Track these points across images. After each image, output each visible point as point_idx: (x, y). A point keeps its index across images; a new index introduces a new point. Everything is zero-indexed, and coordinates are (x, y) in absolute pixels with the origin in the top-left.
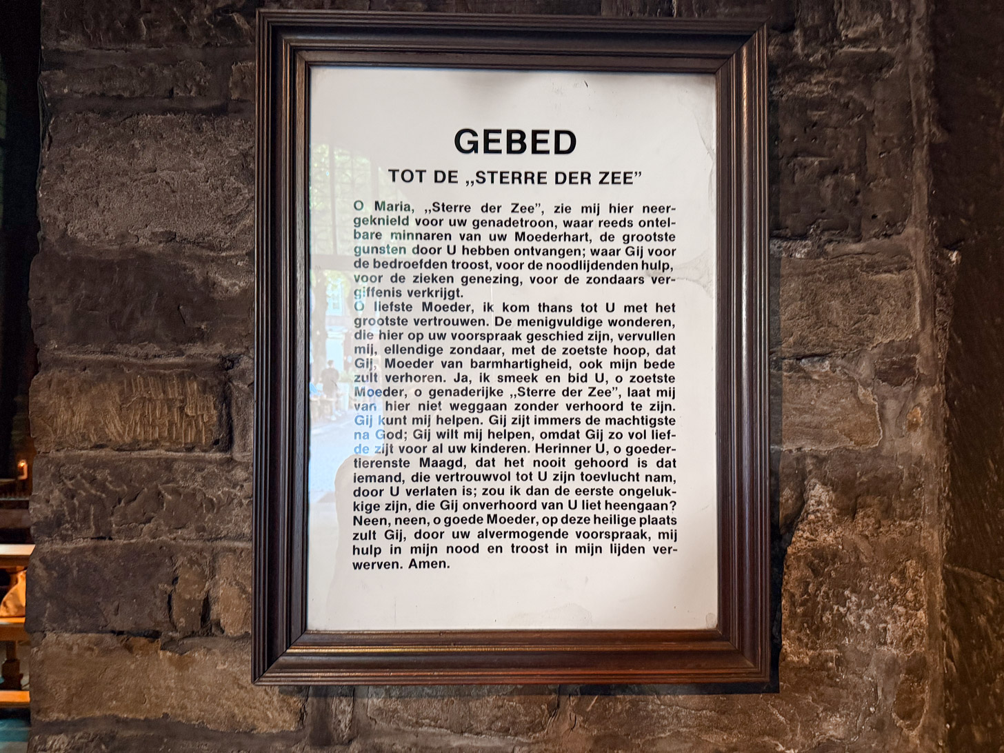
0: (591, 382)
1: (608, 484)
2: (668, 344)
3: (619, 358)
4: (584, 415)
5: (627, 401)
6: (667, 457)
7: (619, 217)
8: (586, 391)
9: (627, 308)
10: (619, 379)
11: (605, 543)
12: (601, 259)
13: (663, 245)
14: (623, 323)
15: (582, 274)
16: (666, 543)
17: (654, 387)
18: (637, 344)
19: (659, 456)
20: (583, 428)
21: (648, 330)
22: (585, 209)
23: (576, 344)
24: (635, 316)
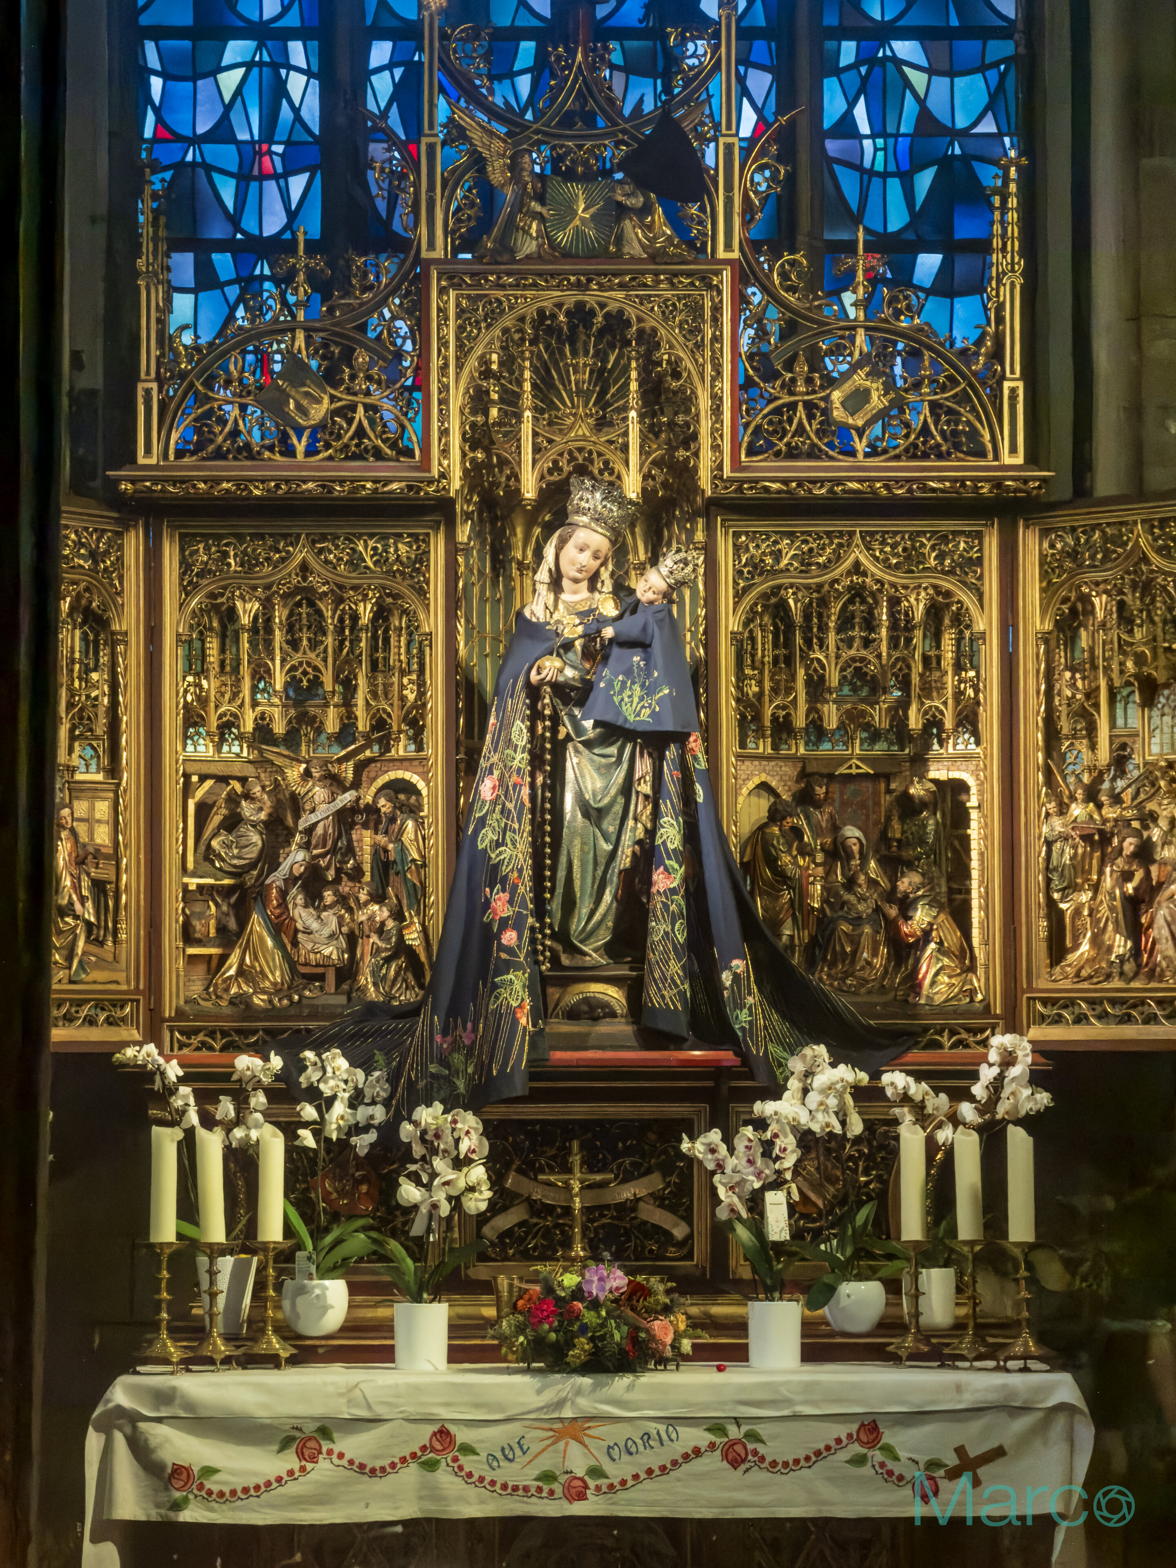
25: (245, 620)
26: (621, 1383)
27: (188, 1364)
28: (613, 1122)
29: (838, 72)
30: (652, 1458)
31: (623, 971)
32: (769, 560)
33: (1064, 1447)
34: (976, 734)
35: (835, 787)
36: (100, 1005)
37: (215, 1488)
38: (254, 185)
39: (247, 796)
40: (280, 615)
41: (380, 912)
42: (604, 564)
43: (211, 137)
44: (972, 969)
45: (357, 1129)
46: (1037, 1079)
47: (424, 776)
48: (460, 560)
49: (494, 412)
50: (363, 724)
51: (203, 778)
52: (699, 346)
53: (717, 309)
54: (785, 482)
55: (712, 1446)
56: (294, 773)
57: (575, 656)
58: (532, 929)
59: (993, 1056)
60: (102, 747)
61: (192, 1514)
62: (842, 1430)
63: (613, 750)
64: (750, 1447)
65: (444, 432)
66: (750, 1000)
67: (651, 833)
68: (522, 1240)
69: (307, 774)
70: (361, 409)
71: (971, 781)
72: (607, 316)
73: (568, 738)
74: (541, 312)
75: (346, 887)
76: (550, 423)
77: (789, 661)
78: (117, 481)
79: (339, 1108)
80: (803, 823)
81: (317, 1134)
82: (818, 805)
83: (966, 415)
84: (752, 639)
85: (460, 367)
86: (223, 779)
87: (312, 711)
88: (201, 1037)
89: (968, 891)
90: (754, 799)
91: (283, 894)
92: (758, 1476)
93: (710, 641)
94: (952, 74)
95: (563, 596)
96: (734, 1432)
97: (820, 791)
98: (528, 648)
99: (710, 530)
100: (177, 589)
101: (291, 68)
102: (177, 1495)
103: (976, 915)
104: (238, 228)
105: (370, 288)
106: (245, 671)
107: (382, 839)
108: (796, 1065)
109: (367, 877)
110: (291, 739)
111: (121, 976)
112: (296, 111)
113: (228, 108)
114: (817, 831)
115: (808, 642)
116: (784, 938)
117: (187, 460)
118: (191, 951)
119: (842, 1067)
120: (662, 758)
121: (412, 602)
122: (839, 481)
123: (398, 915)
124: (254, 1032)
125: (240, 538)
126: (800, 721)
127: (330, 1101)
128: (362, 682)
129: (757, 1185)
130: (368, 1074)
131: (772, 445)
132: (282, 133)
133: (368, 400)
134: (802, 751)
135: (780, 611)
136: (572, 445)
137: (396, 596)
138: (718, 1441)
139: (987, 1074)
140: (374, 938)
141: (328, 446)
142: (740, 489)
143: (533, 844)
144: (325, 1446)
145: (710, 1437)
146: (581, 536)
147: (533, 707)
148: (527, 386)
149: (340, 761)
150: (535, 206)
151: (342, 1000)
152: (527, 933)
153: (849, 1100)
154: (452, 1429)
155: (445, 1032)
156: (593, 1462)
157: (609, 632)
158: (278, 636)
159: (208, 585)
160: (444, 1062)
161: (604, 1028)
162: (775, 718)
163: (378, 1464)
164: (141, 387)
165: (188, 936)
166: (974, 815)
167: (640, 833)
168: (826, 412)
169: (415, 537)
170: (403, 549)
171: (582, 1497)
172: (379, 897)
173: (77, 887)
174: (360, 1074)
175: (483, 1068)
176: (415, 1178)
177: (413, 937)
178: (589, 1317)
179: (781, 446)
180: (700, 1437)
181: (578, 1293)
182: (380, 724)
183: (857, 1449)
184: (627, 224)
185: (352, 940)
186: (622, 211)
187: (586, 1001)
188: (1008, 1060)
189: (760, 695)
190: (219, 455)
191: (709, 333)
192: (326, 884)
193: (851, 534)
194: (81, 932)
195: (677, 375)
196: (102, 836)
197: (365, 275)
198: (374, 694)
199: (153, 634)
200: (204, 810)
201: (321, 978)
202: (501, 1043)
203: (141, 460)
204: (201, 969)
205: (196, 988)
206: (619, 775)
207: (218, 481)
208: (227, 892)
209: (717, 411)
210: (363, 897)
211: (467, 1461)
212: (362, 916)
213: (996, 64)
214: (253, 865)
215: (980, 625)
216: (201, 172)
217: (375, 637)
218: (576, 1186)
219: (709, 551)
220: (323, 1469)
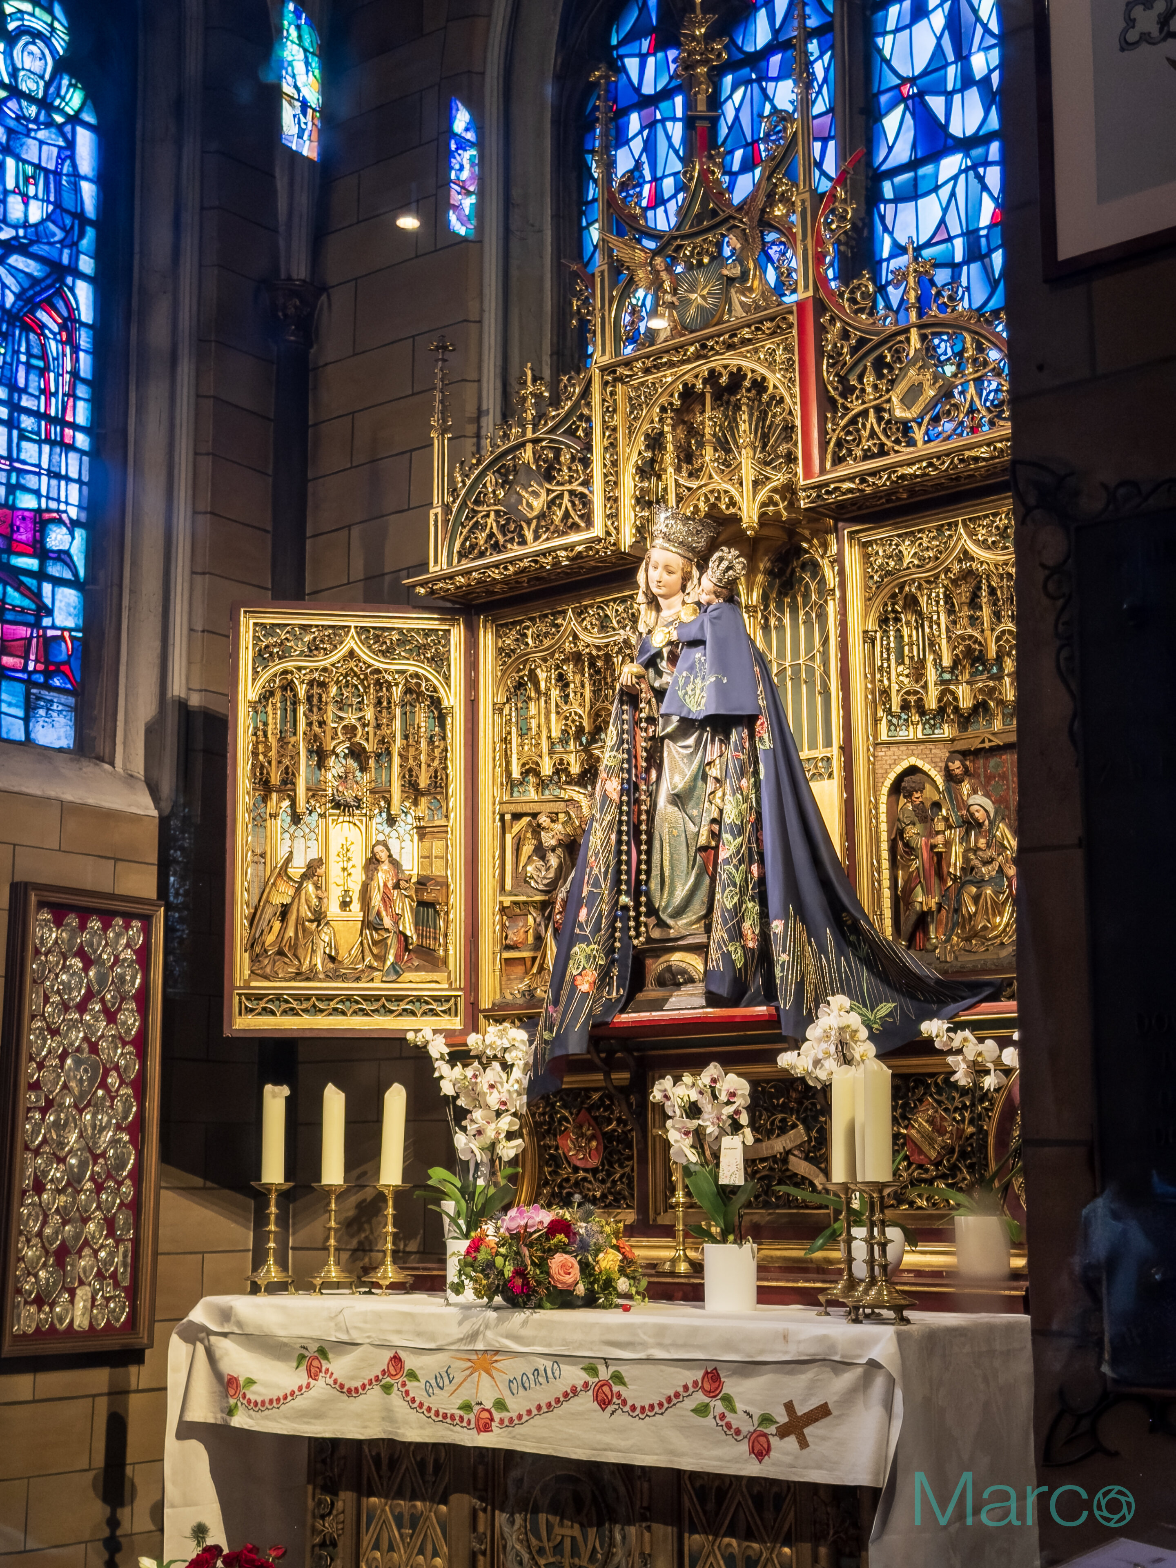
25: (543, 686)
26: (519, 1318)
30: (543, 1394)
32: (893, 562)
36: (420, 1000)
39: (541, 827)
51: (518, 816)
52: (793, 381)
54: (851, 479)
55: (586, 1386)
60: (442, 798)
61: (239, 1420)
62: (690, 1377)
63: (692, 739)
64: (616, 1389)
65: (612, 499)
66: (784, 957)
67: (722, 811)
70: (566, 496)
78: (413, 587)
82: (958, 781)
85: (628, 444)
92: (622, 1419)
93: (844, 644)
96: (604, 1373)
97: (953, 766)
99: (839, 544)
100: (494, 668)
102: (231, 1403)
105: (570, 398)
106: (542, 726)
114: (958, 805)
116: (916, 905)
118: (507, 955)
120: (728, 741)
122: (893, 469)
125: (533, 620)
126: (930, 703)
131: (850, 452)
133: (570, 487)
135: (917, 606)
136: (706, 489)
138: (592, 1380)
141: (546, 530)
142: (819, 495)
144: (323, 1365)
145: (584, 1376)
148: (669, 447)
150: (669, 298)
154: (402, 1355)
156: (498, 1397)
158: (554, 695)
159: (514, 662)
162: (906, 704)
163: (354, 1385)
164: (432, 512)
165: (505, 943)
168: (890, 412)
171: (489, 1428)
179: (858, 451)
184: (733, 292)
186: (731, 282)
187: (670, 969)
190: (481, 554)
193: (957, 525)
194: (392, 942)
196: (440, 868)
197: (567, 389)
199: (472, 705)
203: (432, 566)
206: (696, 763)
207: (470, 573)
211: (411, 1385)
219: (839, 560)
220: (320, 1386)
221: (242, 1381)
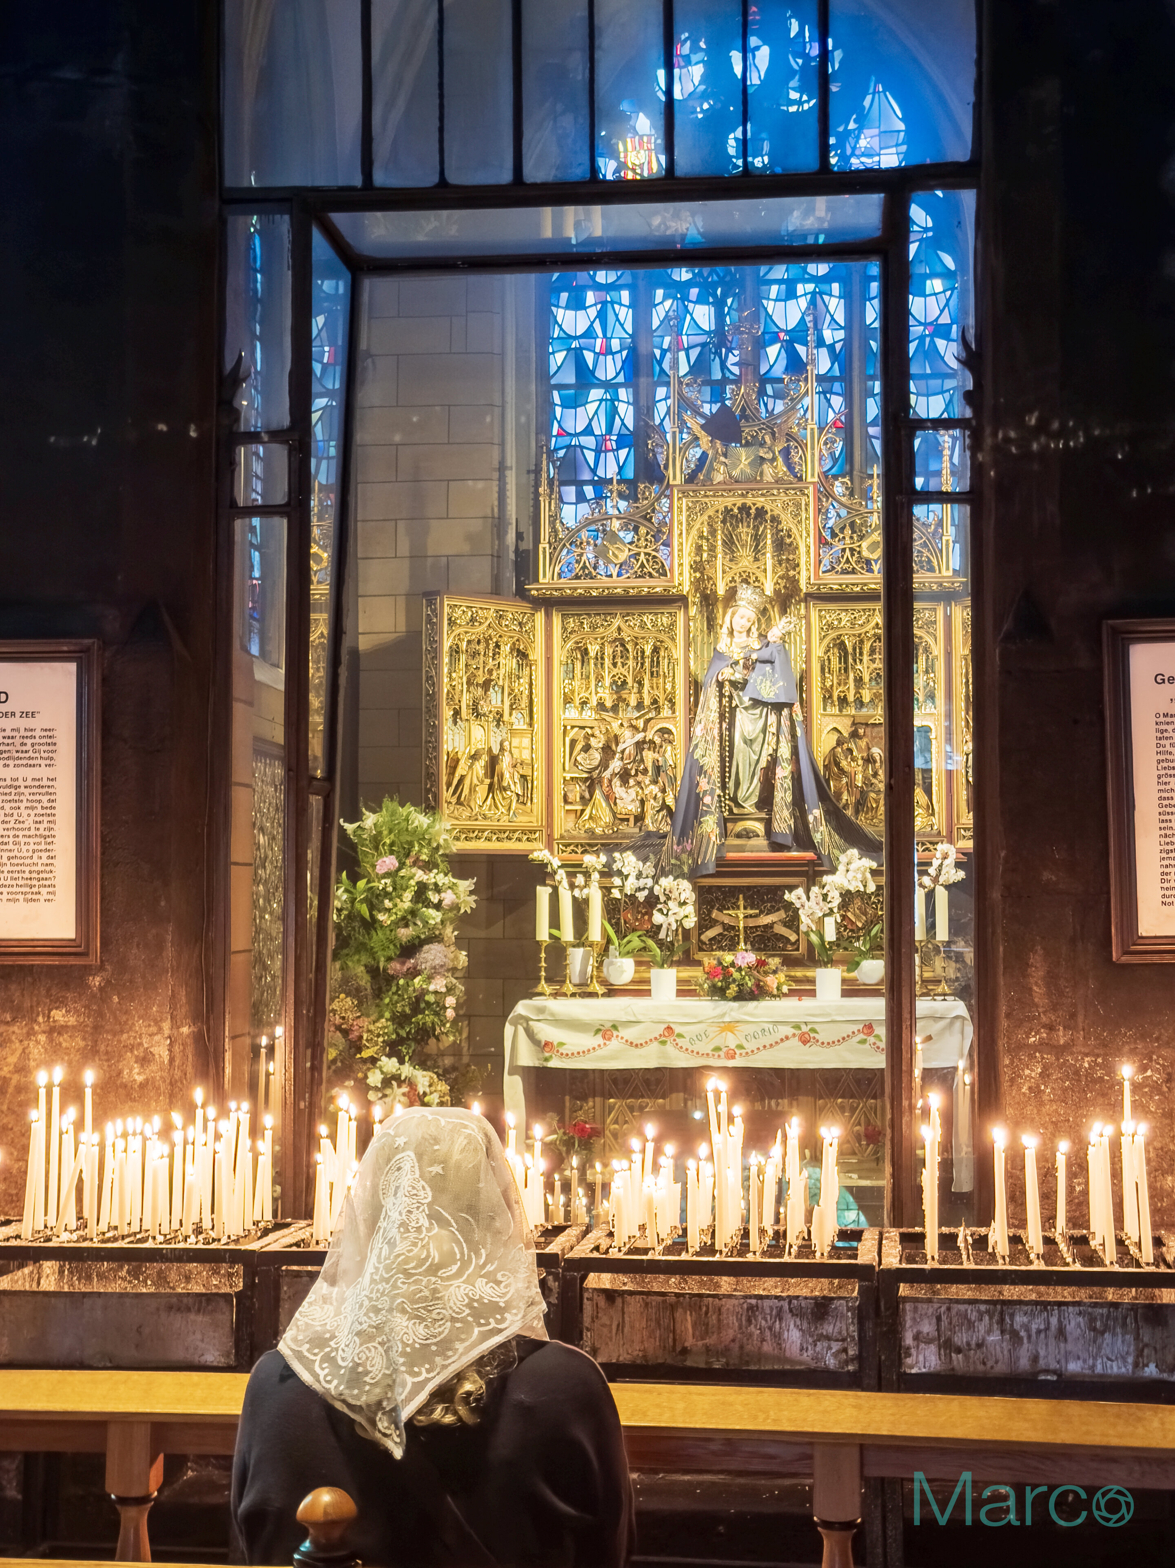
0: (15, 817)
1: (23, 868)
2: (52, 797)
3: (29, 805)
4: (11, 833)
5: (33, 826)
6: (51, 854)
7: (29, 734)
8: (13, 822)
9: (33, 779)
10: (29, 815)
11: (21, 897)
12: (20, 755)
13: (51, 748)
14: (31, 787)
15: (11, 763)
16: (50, 897)
17: (46, 819)
18: (38, 797)
19: (47, 854)
20: (11, 840)
21: (44, 790)
22: (13, 730)
23: (8, 798)
24: (37, 784)
25: (592, 654)
26: (752, 1005)
27: (556, 995)
28: (762, 887)
29: (874, 395)
30: (767, 1041)
31: (763, 815)
32: (836, 623)
33: (960, 1036)
34: (934, 703)
35: (869, 730)
36: (524, 832)
37: (565, 1052)
38: (603, 455)
39: (593, 735)
40: (608, 650)
41: (655, 789)
42: (753, 624)
43: (582, 433)
44: (933, 814)
45: (639, 889)
46: (958, 865)
47: (675, 725)
48: (691, 624)
49: (705, 555)
50: (647, 702)
51: (573, 727)
52: (800, 522)
53: (807, 505)
54: (840, 585)
55: (794, 1035)
56: (615, 725)
57: (740, 667)
58: (719, 796)
59: (939, 855)
60: (526, 712)
61: (554, 1063)
62: (855, 1028)
63: (758, 711)
64: (812, 1035)
65: (681, 565)
66: (821, 829)
67: (776, 751)
68: (719, 942)
69: (622, 725)
70: (642, 555)
71: (932, 727)
72: (757, 509)
73: (737, 706)
74: (726, 507)
75: (640, 778)
76: (731, 560)
77: (846, 670)
78: (530, 590)
79: (632, 880)
80: (853, 746)
81: (621, 891)
82: (860, 738)
83: (926, 553)
84: (829, 660)
85: (688, 533)
86: (583, 728)
87: (624, 696)
88: (572, 847)
89: (931, 778)
90: (830, 735)
91: (610, 781)
92: (815, 1048)
93: (808, 661)
94: (928, 395)
95: (735, 640)
96: (805, 1029)
97: (861, 731)
98: (718, 664)
99: (807, 608)
100: (560, 640)
101: (619, 401)
102: (547, 1055)
103: (934, 789)
104: (595, 474)
105: (647, 499)
106: (592, 678)
107: (656, 755)
108: (843, 858)
109: (650, 773)
110: (615, 708)
111: (534, 819)
112: (622, 420)
113: (591, 420)
114: (860, 750)
115: (855, 661)
116: (844, 801)
117: (562, 580)
118: (568, 807)
119: (864, 859)
120: (781, 714)
121: (668, 643)
122: (865, 585)
123: (664, 791)
124: (596, 845)
125: (589, 615)
126: (851, 698)
127: (627, 877)
128: (646, 683)
129: (821, 914)
130: (644, 864)
131: (833, 568)
132: (616, 430)
133: (646, 551)
134: (853, 712)
135: (842, 646)
136: (741, 570)
137: (662, 642)
138: (797, 1032)
139: (936, 863)
140: (652, 801)
141: (627, 572)
142: (819, 589)
143: (721, 755)
144: (615, 1033)
145: (793, 1031)
146: (741, 611)
147: (720, 691)
148: (720, 542)
149: (637, 719)
150: (722, 459)
151: (637, 830)
152: (716, 798)
153: (869, 876)
154: (672, 1026)
155: (678, 844)
156: (738, 1043)
157: (754, 656)
158: (607, 662)
159: (574, 638)
160: (677, 858)
161: (754, 842)
162: (839, 698)
163: (639, 1042)
164: (541, 547)
165: (566, 801)
166: (934, 742)
167: (771, 752)
168: (859, 553)
169: (670, 613)
170: (665, 619)
171: (733, 1057)
172: (655, 782)
173: (513, 777)
174: (641, 863)
175: (695, 861)
176: (660, 910)
177: (670, 801)
178: (736, 975)
179: (839, 568)
180: (789, 1031)
181: (733, 964)
182: (655, 702)
183: (862, 1036)
184: (765, 466)
185: (642, 802)
186: (762, 459)
187: (745, 829)
188: (945, 857)
189: (832, 686)
190: (577, 577)
191: (804, 515)
192: (630, 776)
193: (874, 610)
194: (514, 799)
195: (790, 536)
196: (526, 755)
197: (644, 493)
198: (652, 688)
199: (549, 660)
200: (573, 742)
201: (628, 820)
202: (703, 849)
203: (541, 580)
204: (573, 816)
205: (570, 825)
206: (761, 723)
207: (576, 589)
208: (587, 779)
209: (808, 552)
210: (647, 782)
211: (680, 1041)
212: (646, 792)
213: (948, 391)
214: (596, 768)
215: (935, 652)
216: (578, 450)
217: (652, 661)
218: (741, 916)
219: (807, 617)
220: (614, 1044)
221: (555, 1044)
